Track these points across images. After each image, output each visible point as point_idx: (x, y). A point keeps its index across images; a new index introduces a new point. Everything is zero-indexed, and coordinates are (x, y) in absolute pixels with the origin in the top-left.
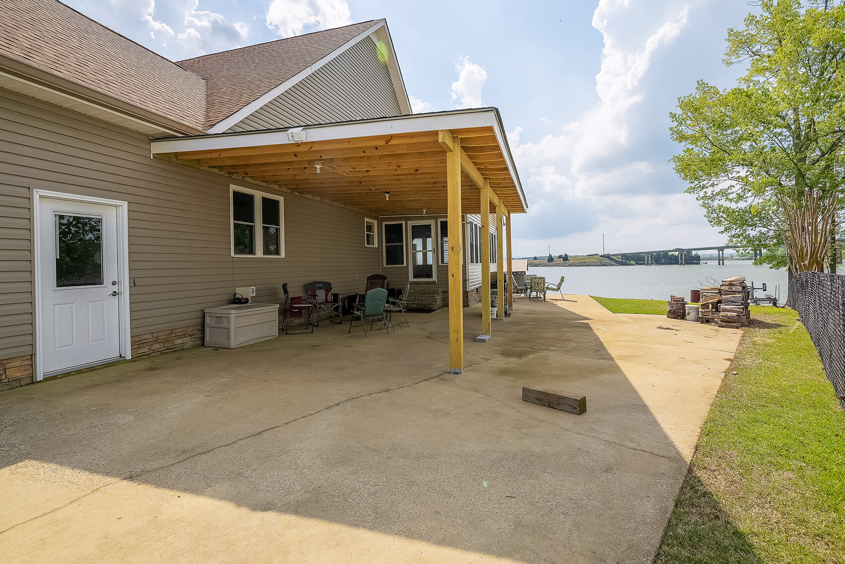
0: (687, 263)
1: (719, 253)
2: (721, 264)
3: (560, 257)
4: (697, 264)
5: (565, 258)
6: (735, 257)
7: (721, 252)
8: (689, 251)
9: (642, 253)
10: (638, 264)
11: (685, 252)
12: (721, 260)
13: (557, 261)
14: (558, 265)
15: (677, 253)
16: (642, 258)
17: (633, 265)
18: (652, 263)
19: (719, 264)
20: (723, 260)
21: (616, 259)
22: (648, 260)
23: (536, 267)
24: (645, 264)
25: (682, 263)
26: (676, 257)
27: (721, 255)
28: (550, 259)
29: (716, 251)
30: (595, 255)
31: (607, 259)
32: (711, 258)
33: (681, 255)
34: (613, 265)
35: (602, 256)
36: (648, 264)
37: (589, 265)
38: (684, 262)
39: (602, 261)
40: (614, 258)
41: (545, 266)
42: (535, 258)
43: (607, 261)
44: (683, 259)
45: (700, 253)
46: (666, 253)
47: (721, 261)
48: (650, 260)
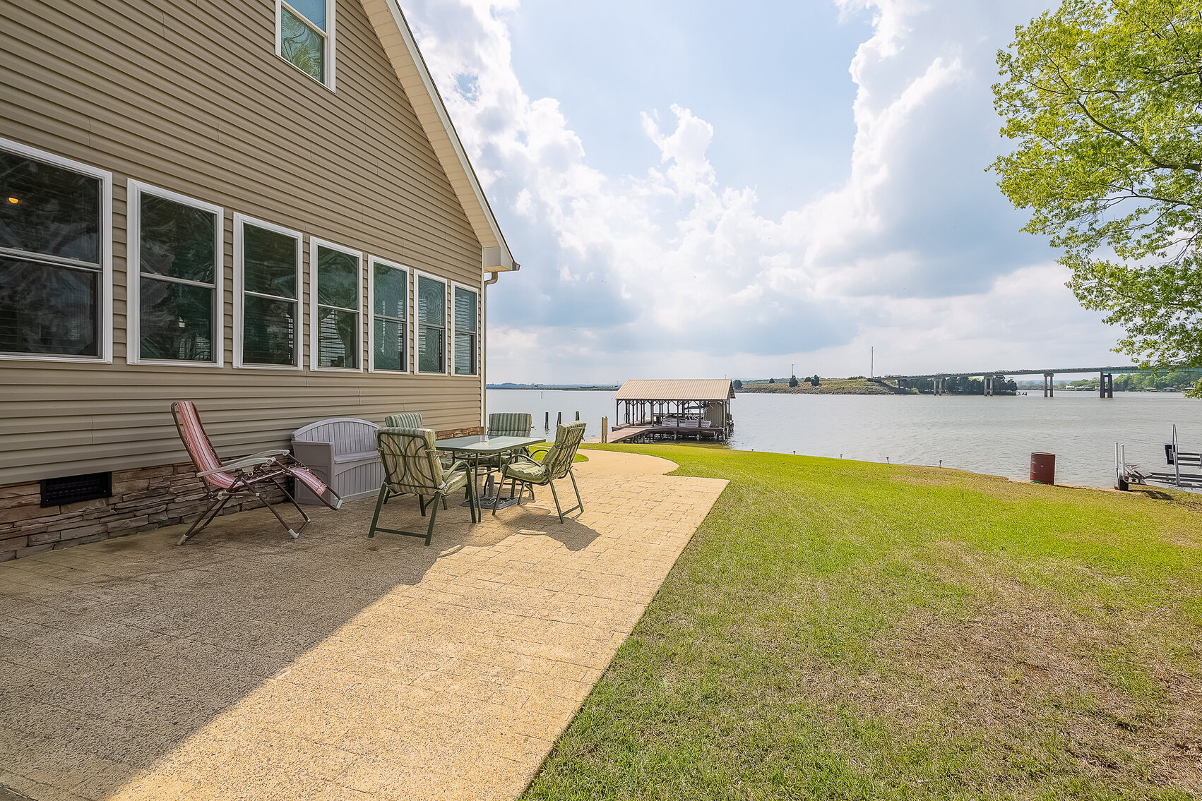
0: (996, 393)
1: (1046, 379)
2: (1049, 395)
3: (808, 379)
4: (1011, 394)
5: (815, 381)
6: (1067, 387)
7: (1049, 378)
8: (1000, 375)
9: (930, 377)
10: (922, 392)
11: (995, 377)
12: (1048, 389)
13: (803, 386)
14: (804, 391)
15: (981, 378)
16: (928, 384)
17: (916, 394)
18: (944, 392)
19: (1046, 396)
20: (1051, 390)
21: (891, 385)
22: (938, 387)
23: (771, 394)
24: (932, 393)
25: (988, 393)
26: (980, 384)
27: (1049, 383)
28: (793, 382)
29: (1041, 377)
30: (860, 378)
31: (877, 384)
32: (1032, 387)
33: (988, 380)
34: (884, 394)
35: (869, 380)
36: (937, 393)
37: (850, 393)
38: (991, 392)
39: (869, 387)
40: (887, 382)
41: (785, 391)
42: (772, 381)
43: (876, 387)
44: (991, 387)
45: (1017, 379)
46: (964, 377)
47: (1049, 391)
48: (940, 386)
